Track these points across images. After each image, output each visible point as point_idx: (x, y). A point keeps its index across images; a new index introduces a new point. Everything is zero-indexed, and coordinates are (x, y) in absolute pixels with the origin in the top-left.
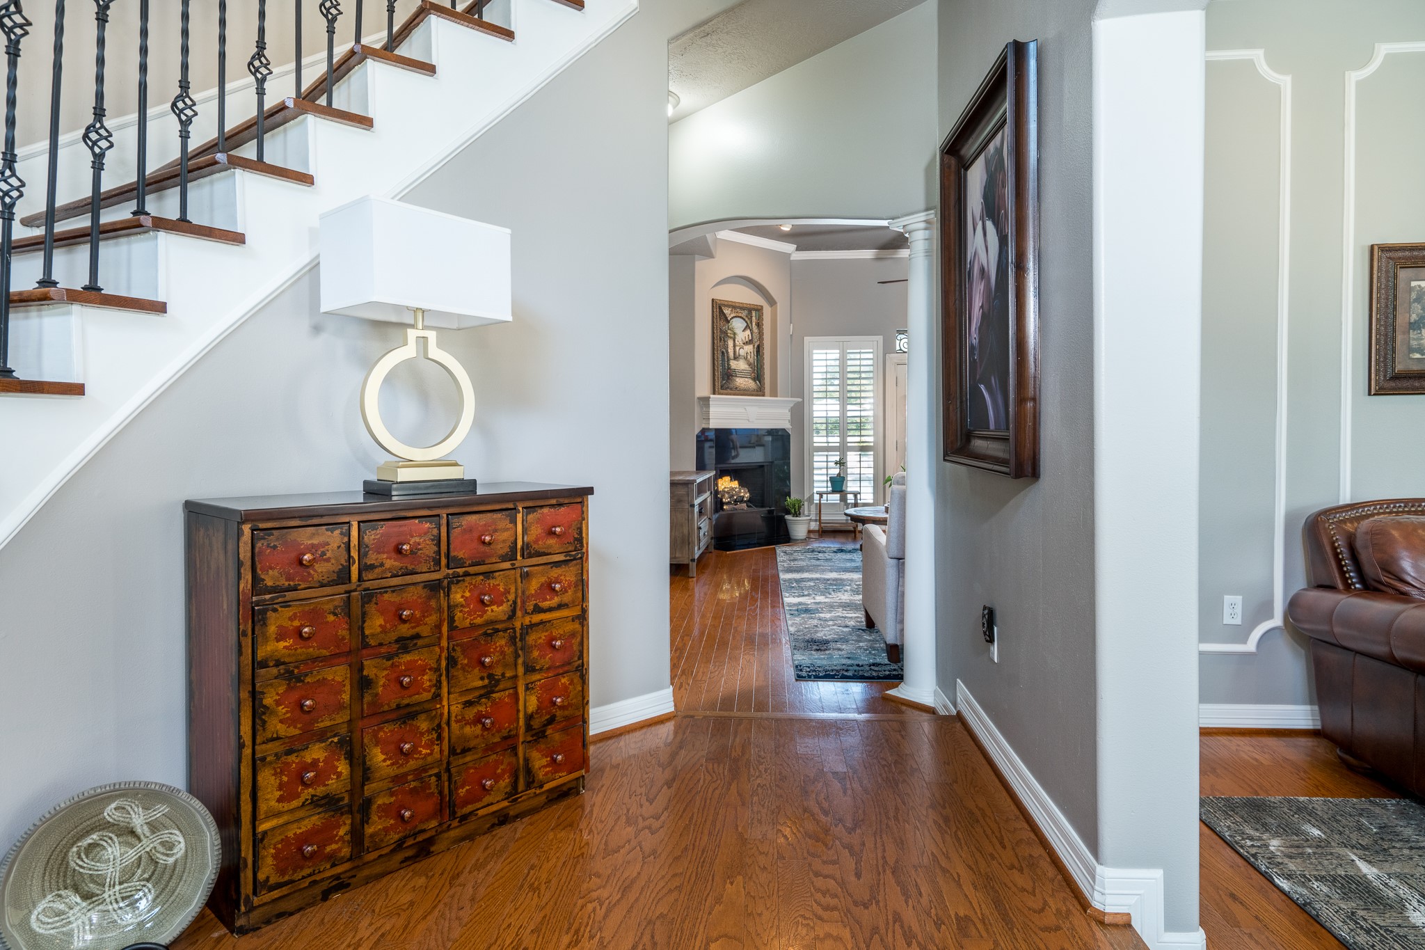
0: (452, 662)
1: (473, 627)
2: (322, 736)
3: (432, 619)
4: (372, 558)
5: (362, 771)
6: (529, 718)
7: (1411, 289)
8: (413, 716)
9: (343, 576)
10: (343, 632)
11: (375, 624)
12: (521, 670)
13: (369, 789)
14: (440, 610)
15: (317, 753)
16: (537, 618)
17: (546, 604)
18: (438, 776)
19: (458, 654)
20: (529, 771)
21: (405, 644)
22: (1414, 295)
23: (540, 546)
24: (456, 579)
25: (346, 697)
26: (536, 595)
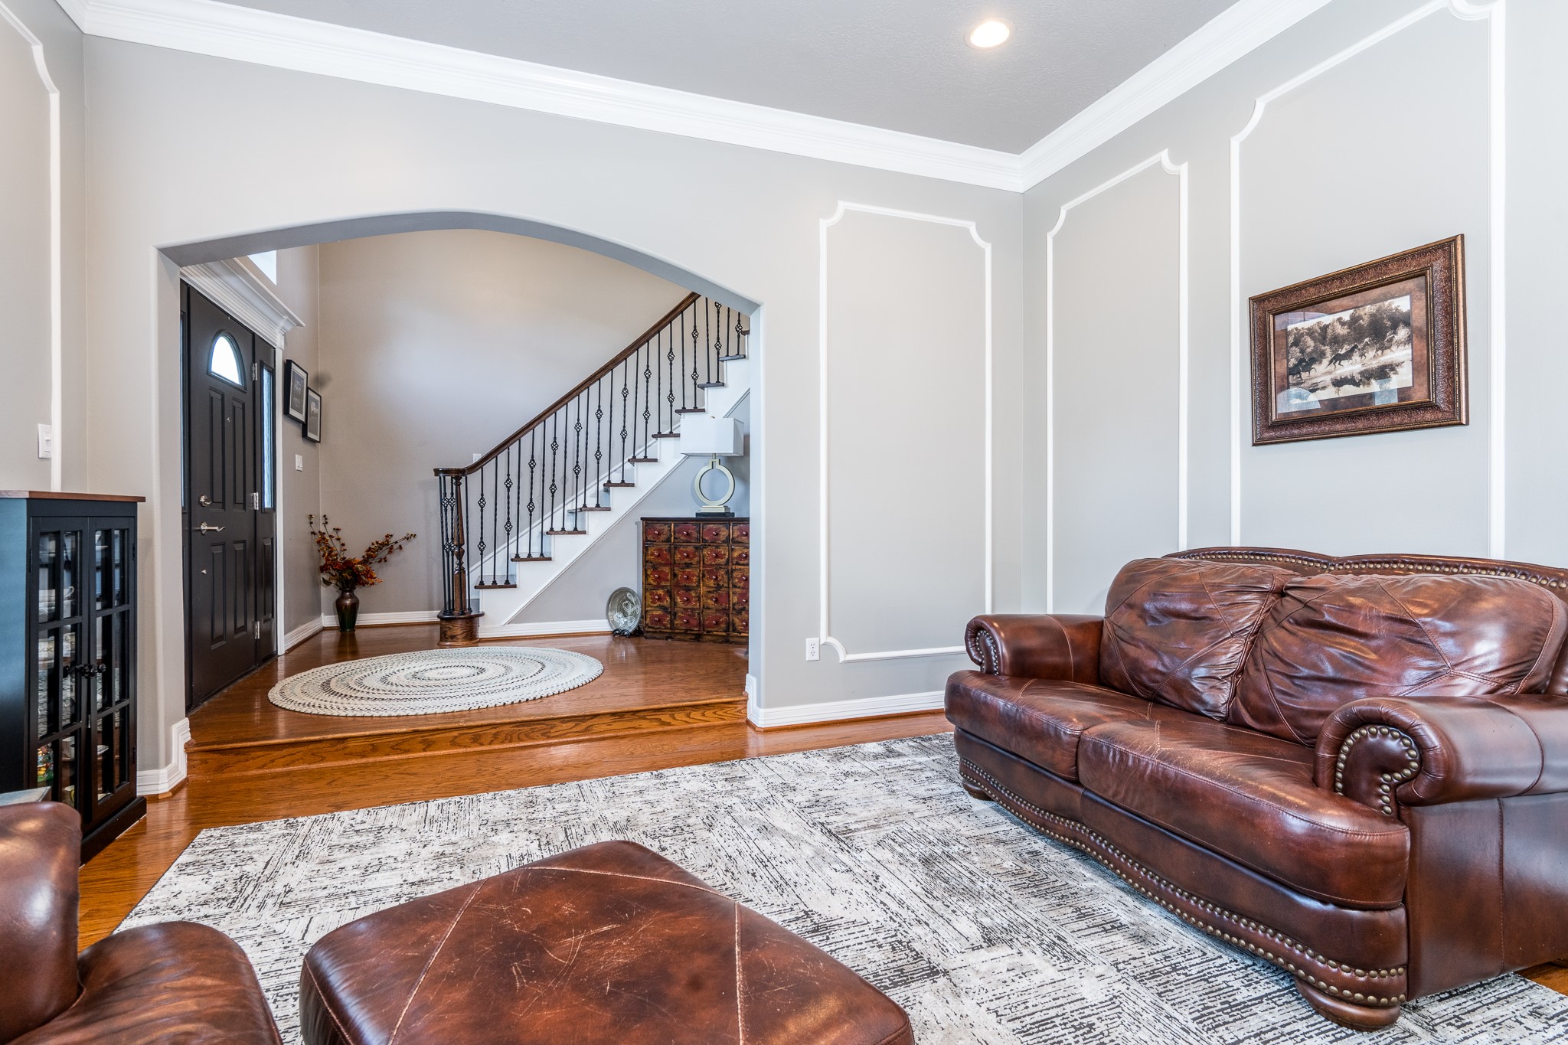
0: (704, 576)
1: (711, 565)
2: (663, 587)
3: (697, 559)
4: (677, 536)
5: (674, 603)
6: (734, 604)
7: (1287, 333)
8: (690, 590)
9: (668, 540)
10: (668, 557)
11: (678, 556)
12: (731, 586)
13: (676, 609)
14: (700, 556)
15: (661, 592)
16: (738, 567)
17: (742, 562)
18: (699, 614)
19: (706, 573)
20: (734, 625)
21: (688, 565)
22: (1291, 339)
23: (739, 539)
24: (705, 547)
25: (669, 577)
26: (737, 558)
